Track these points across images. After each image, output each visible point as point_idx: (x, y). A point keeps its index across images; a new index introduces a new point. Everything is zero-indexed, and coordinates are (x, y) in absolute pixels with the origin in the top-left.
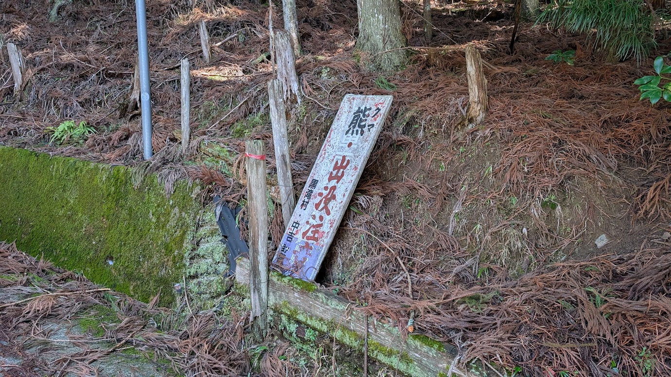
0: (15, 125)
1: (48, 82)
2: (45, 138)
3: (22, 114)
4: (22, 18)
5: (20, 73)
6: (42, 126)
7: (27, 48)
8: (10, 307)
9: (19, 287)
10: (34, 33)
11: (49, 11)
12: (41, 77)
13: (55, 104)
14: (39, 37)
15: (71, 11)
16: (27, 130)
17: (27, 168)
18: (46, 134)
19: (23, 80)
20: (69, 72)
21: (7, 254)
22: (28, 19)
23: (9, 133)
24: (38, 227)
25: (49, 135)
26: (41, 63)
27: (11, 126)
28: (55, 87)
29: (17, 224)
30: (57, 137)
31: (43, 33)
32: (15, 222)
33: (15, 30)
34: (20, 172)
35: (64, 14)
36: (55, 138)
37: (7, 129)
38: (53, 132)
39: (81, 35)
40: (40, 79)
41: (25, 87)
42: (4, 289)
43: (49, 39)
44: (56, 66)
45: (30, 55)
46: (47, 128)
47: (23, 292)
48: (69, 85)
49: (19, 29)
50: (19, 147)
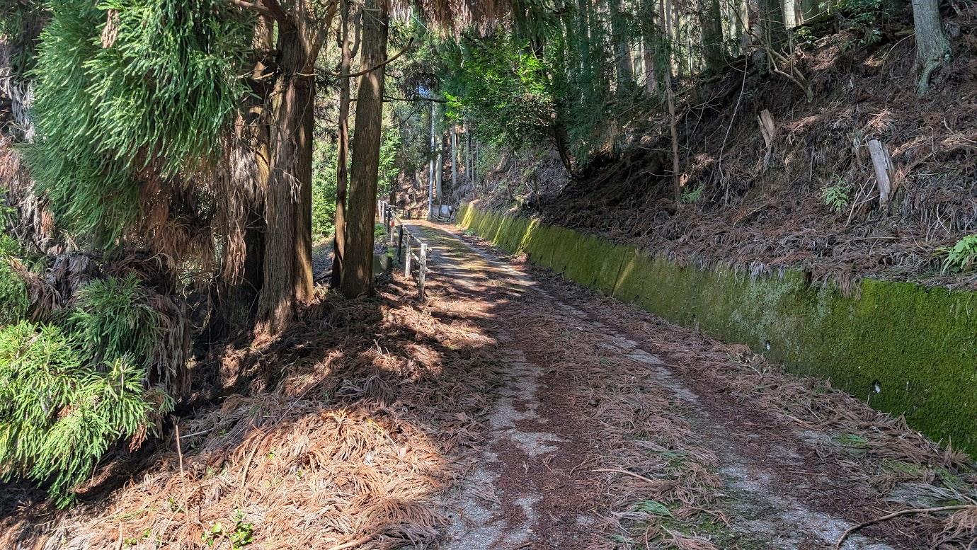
0: (889, 250)
1: (927, 183)
2: (934, 264)
3: (895, 233)
4: (879, 103)
5: (887, 178)
6: (926, 248)
7: (892, 141)
8: (922, 515)
9: (927, 486)
10: (898, 119)
11: (915, 83)
12: (916, 177)
13: (941, 213)
14: (905, 123)
15: (949, 73)
16: (906, 255)
17: (913, 308)
18: (935, 259)
19: (891, 186)
20: (958, 162)
21: (895, 432)
22: (888, 102)
23: (881, 262)
24: (938, 396)
25: (940, 260)
26: (913, 158)
27: (883, 251)
28: (938, 189)
29: (905, 390)
30: (953, 261)
31: (911, 116)
32: (901, 387)
33: (872, 122)
34: (903, 315)
35: (938, 80)
36: (951, 263)
37: (877, 257)
38: (946, 254)
39: (970, 103)
40: (915, 181)
41: (896, 195)
42: (906, 484)
43: (921, 122)
44: (938, 157)
45: (897, 150)
46: (937, 249)
47: (935, 495)
48: (960, 181)
49: (878, 119)
50: (898, 280)
